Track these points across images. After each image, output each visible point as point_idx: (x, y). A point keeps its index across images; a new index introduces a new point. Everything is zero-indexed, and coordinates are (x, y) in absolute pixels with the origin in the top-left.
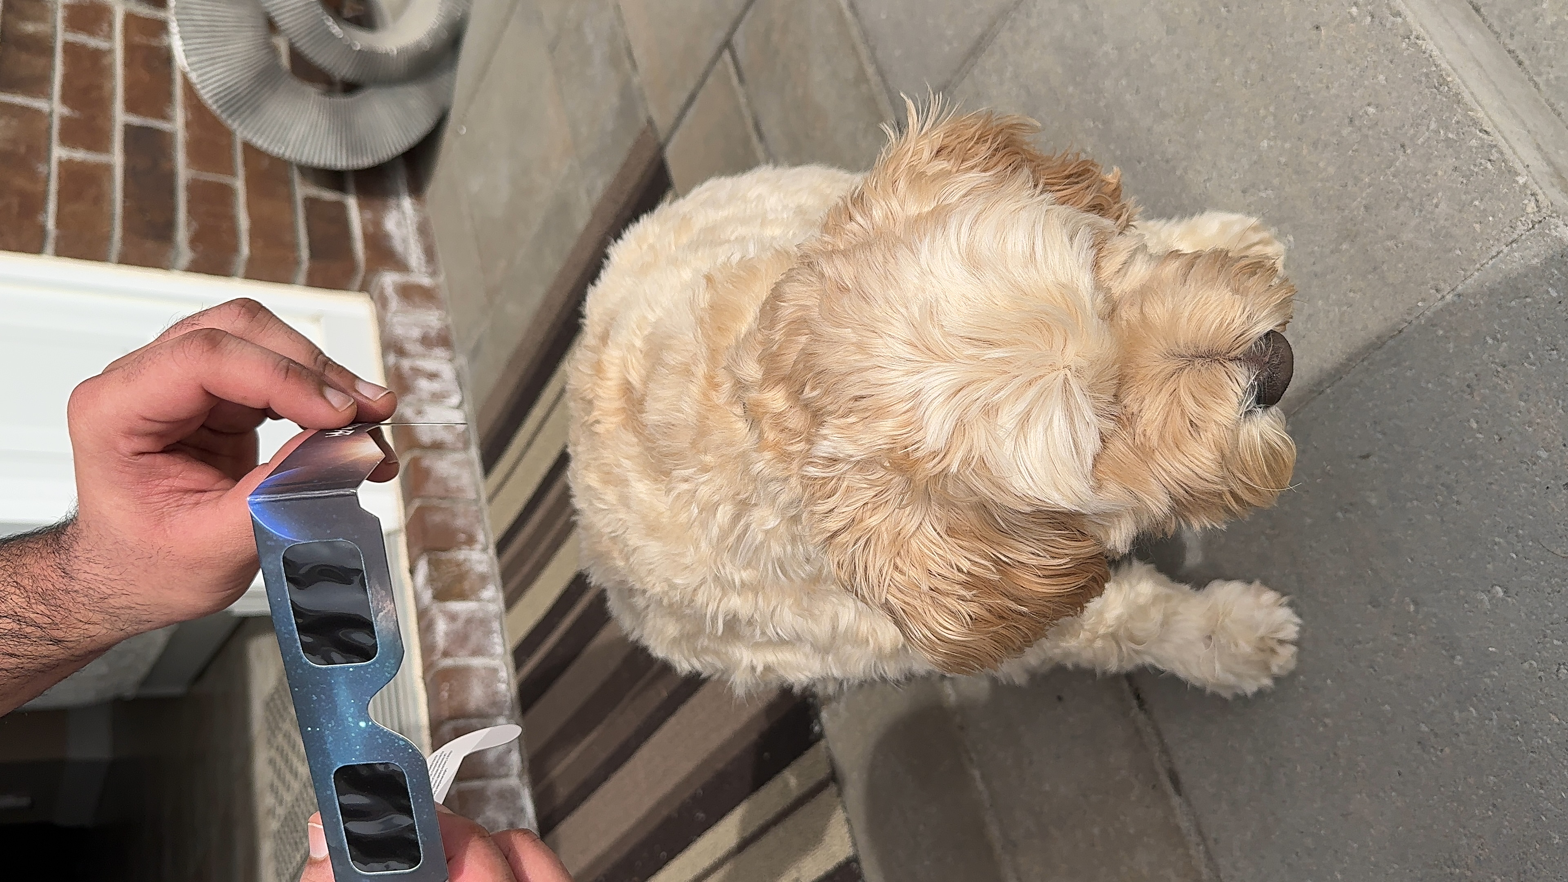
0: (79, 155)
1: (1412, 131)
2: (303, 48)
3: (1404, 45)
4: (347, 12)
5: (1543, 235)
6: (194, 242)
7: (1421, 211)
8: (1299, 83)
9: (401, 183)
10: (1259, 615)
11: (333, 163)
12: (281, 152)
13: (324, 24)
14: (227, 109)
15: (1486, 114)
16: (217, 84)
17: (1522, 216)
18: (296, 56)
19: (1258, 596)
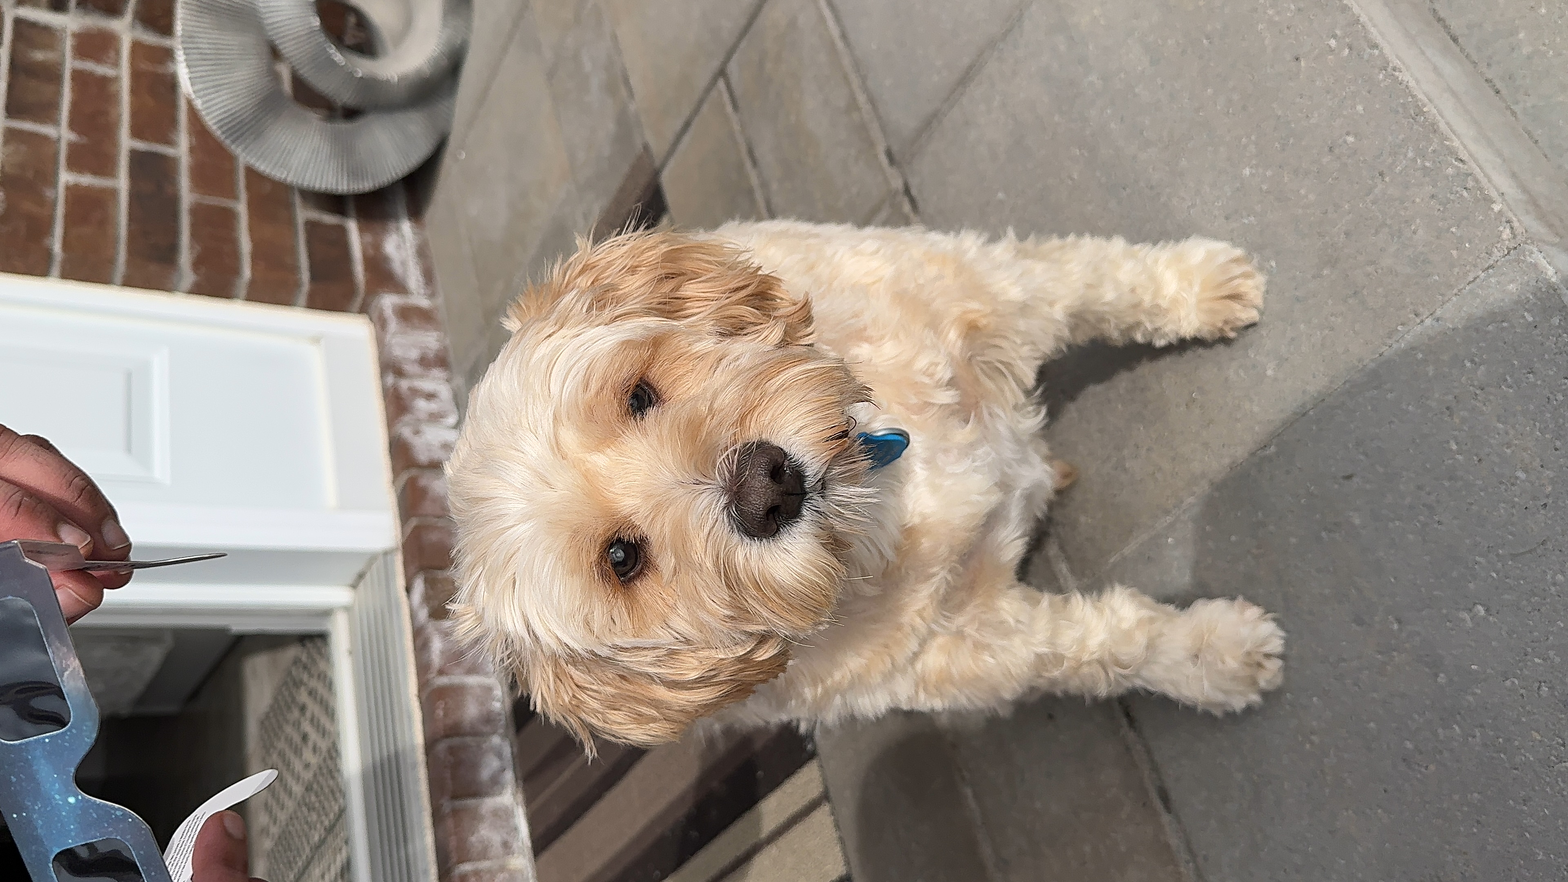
0: (86, 180)
1: (1390, 160)
2: (306, 75)
3: (1381, 76)
4: (349, 40)
5: (1518, 261)
6: (197, 265)
7: (1399, 237)
8: (1280, 113)
9: (401, 207)
10: (1245, 631)
11: (334, 187)
12: (283, 176)
13: (327, 52)
14: (231, 135)
15: (1462, 143)
16: (223, 110)
17: (1498, 242)
18: (298, 82)
19: (1242, 612)
